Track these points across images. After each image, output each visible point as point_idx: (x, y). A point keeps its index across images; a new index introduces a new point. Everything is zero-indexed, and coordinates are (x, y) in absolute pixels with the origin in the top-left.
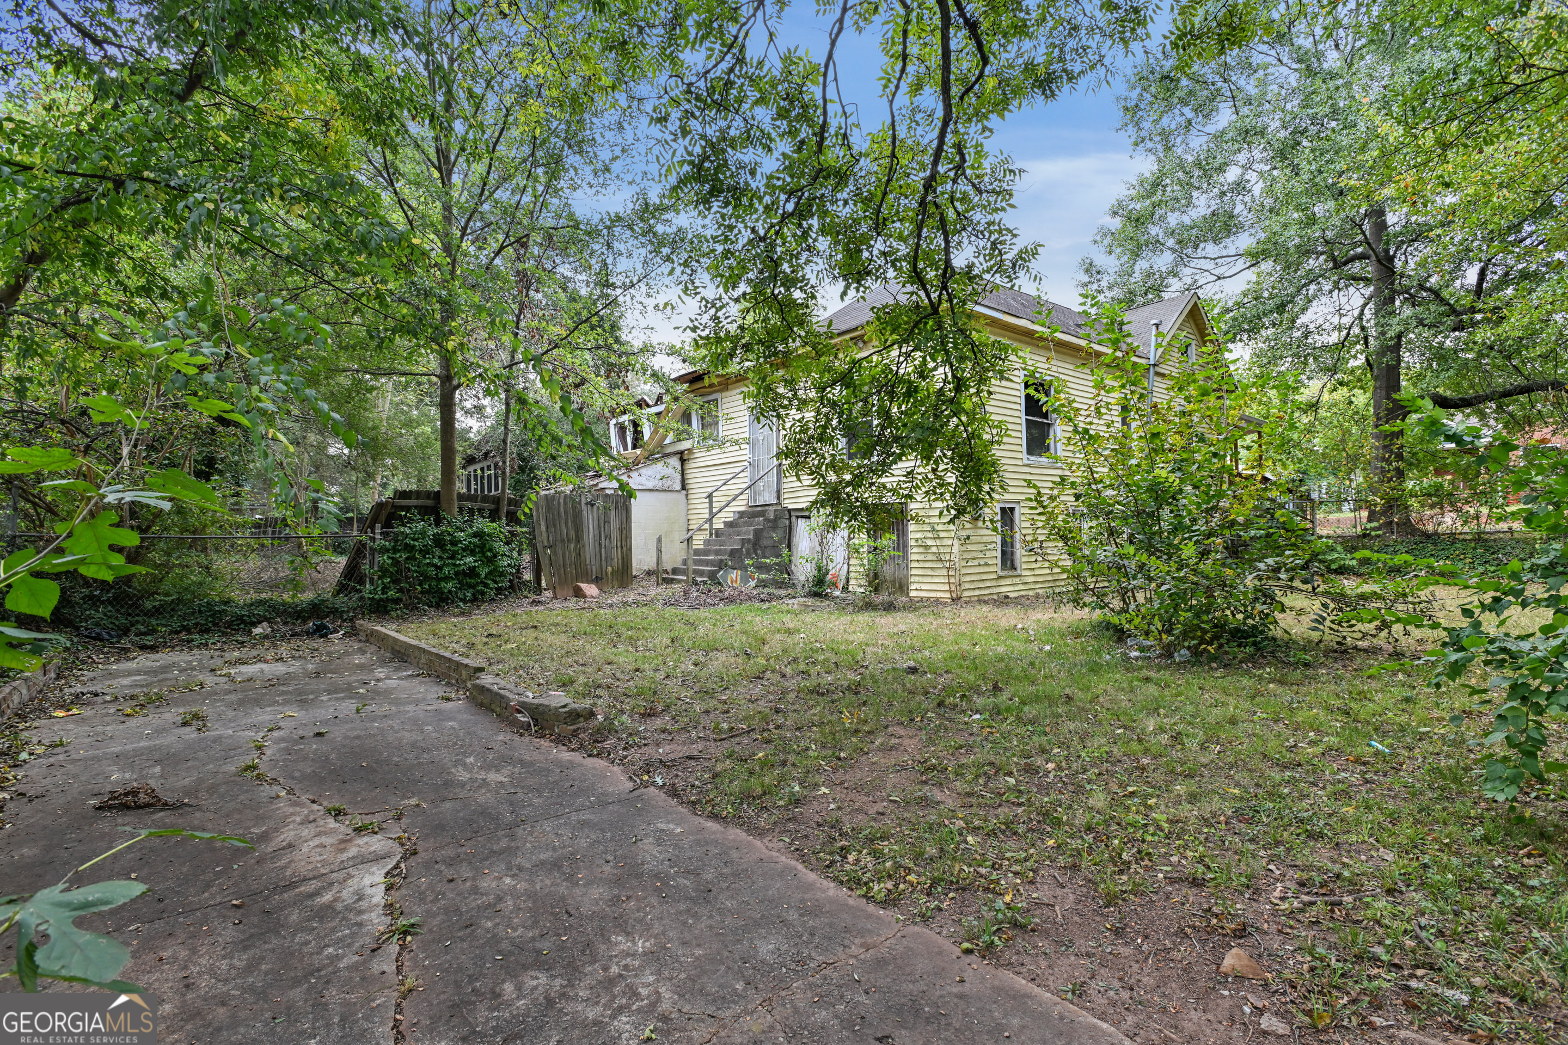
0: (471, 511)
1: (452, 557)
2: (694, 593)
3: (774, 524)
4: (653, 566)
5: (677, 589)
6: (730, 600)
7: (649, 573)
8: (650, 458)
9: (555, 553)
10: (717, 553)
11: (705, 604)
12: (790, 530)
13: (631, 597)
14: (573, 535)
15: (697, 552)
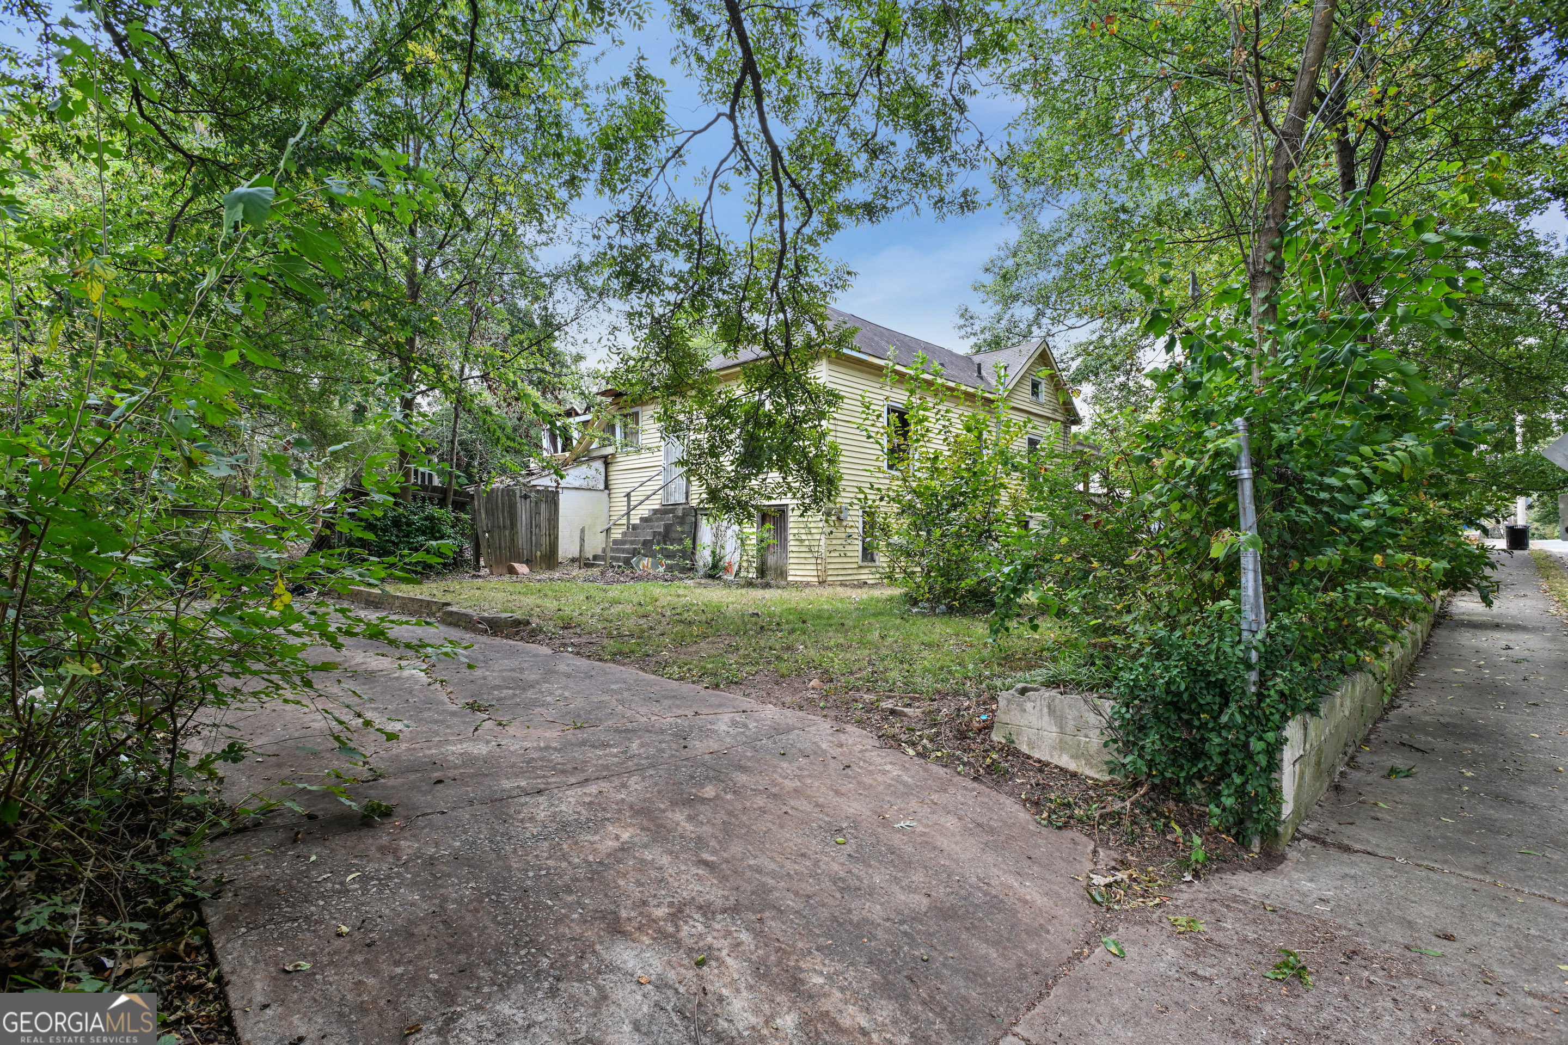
0: (423, 499)
1: (407, 536)
2: (610, 574)
3: (682, 520)
4: (577, 555)
5: (596, 571)
6: (639, 579)
7: (573, 560)
8: (577, 461)
9: (492, 536)
10: (632, 543)
11: (618, 581)
12: (696, 525)
13: (557, 575)
14: (508, 522)
15: (616, 542)
